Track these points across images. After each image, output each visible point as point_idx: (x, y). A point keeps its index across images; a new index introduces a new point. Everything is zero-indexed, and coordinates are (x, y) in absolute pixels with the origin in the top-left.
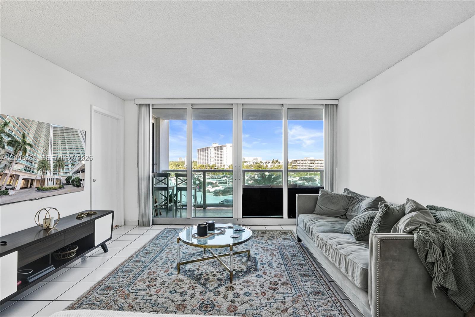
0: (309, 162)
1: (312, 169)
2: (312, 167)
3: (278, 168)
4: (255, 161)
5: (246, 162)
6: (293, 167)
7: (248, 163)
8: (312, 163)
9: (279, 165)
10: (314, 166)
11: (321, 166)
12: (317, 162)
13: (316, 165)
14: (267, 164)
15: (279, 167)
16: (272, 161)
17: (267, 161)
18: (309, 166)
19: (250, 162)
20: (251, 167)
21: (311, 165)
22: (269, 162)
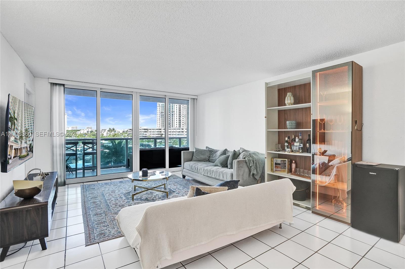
0: (144, 131)
1: (145, 136)
2: (146, 135)
3: (114, 136)
4: (90, 130)
5: (79, 131)
6: (129, 135)
7: (82, 132)
8: (146, 132)
9: (115, 134)
10: (148, 134)
11: (153, 134)
12: (150, 131)
13: (149, 133)
14: (102, 132)
15: (116, 136)
16: (108, 129)
17: (102, 130)
18: (143, 134)
19: (84, 130)
20: (85, 135)
21: (145, 133)
22: (105, 131)
